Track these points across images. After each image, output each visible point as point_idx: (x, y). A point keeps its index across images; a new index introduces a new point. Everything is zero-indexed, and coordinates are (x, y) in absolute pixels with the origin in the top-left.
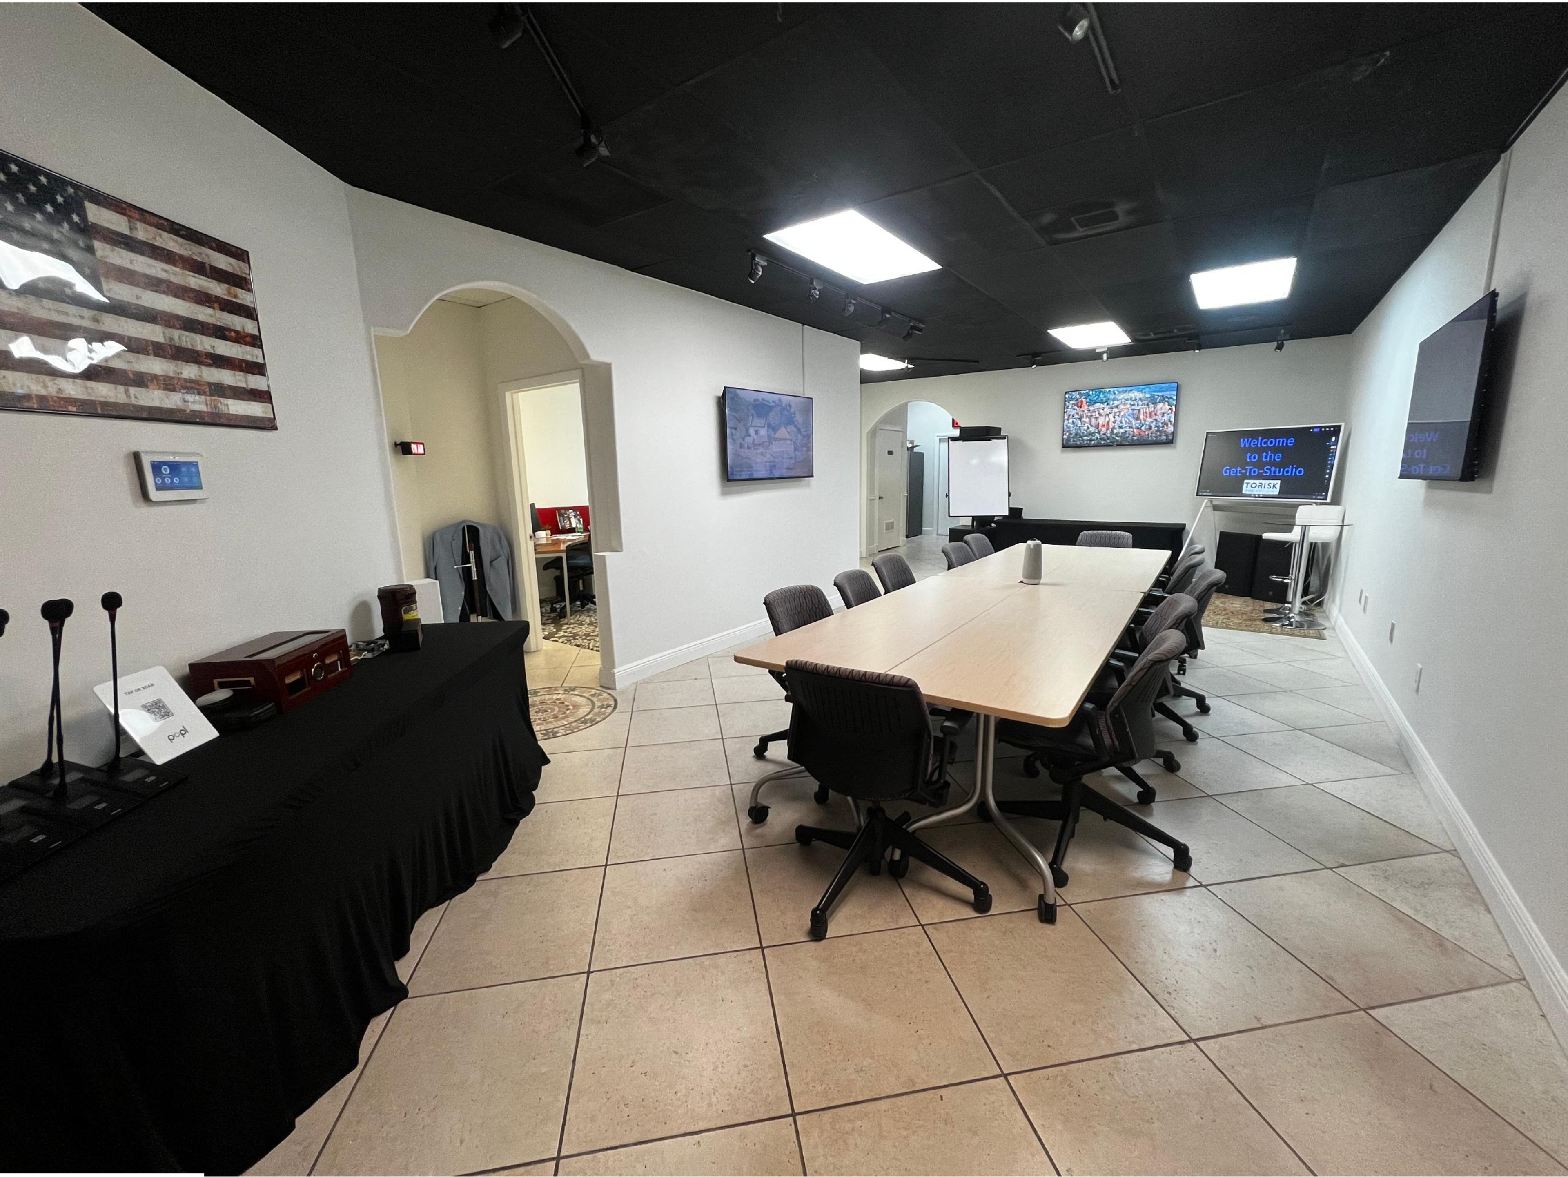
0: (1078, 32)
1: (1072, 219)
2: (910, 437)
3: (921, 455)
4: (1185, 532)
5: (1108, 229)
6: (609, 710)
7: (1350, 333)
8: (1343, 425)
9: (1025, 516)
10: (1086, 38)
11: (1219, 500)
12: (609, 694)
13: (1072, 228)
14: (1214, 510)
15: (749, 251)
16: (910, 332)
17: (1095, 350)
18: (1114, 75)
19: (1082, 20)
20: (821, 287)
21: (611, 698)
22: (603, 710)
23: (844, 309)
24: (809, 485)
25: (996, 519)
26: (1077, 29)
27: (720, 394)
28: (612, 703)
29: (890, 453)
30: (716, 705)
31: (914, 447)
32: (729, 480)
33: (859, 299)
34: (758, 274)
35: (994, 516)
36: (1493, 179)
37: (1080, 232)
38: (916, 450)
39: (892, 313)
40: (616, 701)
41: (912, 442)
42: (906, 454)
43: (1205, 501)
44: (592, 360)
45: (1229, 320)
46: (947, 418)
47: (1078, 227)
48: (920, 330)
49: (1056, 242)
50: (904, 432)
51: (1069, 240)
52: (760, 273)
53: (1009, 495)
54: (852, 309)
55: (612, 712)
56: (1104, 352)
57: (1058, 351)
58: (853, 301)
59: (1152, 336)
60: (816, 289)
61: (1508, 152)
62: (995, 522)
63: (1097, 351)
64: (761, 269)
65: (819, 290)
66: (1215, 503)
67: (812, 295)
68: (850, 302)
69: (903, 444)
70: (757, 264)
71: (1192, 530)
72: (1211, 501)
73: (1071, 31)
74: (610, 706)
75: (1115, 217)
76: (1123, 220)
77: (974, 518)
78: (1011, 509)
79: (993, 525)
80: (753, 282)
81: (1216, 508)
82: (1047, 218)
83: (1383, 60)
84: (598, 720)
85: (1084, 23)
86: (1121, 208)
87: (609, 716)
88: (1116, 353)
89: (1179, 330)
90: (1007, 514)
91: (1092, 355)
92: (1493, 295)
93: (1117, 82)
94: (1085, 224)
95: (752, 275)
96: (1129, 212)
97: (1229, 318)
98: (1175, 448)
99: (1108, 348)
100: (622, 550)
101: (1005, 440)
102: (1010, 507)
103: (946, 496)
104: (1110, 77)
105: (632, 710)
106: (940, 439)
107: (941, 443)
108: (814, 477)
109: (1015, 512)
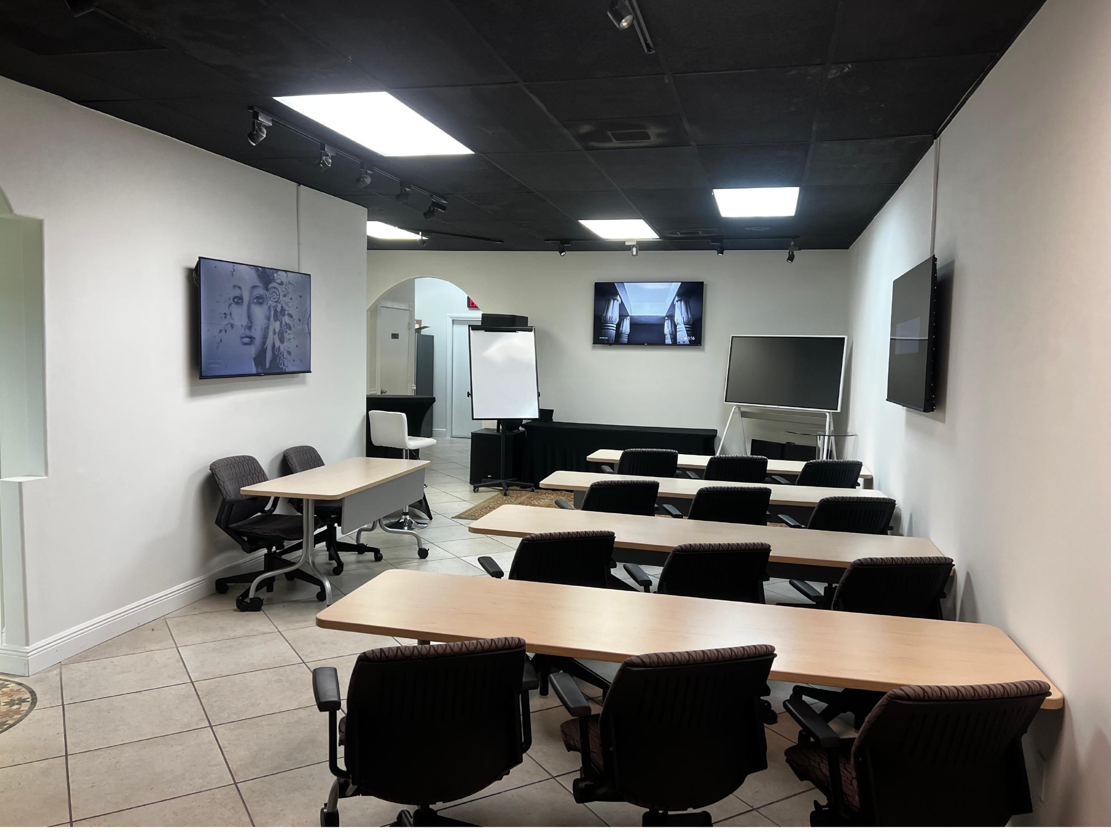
0: (624, 24)
1: (608, 132)
2: (417, 318)
3: (431, 338)
4: (717, 439)
5: (640, 145)
6: (25, 707)
7: (847, 248)
8: (846, 337)
9: (556, 418)
10: (631, 26)
11: (746, 407)
12: (20, 684)
13: (608, 140)
14: (742, 416)
15: (251, 108)
16: (432, 209)
17: (624, 242)
18: (649, 41)
19: (628, 15)
20: (334, 154)
21: (23, 689)
22: (15, 707)
23: (358, 180)
24: (304, 382)
25: (524, 422)
26: (623, 21)
27: (193, 265)
28: (28, 695)
29: (395, 336)
30: (192, 682)
31: (420, 329)
32: (202, 377)
33: (377, 170)
34: (262, 136)
35: (522, 419)
36: (929, 156)
37: (615, 143)
38: (424, 332)
39: (413, 187)
40: (33, 693)
41: (419, 322)
42: (414, 336)
43: (733, 406)
44: (16, 215)
45: (747, 229)
46: (462, 297)
47: (613, 139)
48: (443, 208)
49: (593, 149)
50: (411, 311)
51: (604, 149)
52: (265, 136)
53: (539, 395)
54: (368, 180)
55: (31, 709)
56: (633, 246)
57: (589, 240)
58: (369, 172)
59: (679, 235)
60: (327, 155)
61: (938, 139)
62: (523, 426)
63: (627, 244)
64: (265, 131)
65: (332, 158)
66: (742, 409)
67: (324, 164)
68: (366, 173)
69: (410, 325)
70: (260, 124)
71: (723, 436)
72: (739, 408)
73: (620, 21)
74: (24, 701)
75: (647, 137)
76: (653, 140)
77: (500, 421)
78: (541, 411)
79: (521, 428)
80: (254, 145)
81: (744, 415)
82: (585, 129)
83: (847, 69)
84: (11, 722)
85: (629, 18)
86: (652, 131)
87: (26, 715)
88: (644, 246)
90: (536, 416)
91: (620, 247)
92: (934, 259)
93: (652, 46)
94: (618, 138)
95: (252, 136)
96: (659, 135)
97: (747, 227)
98: (703, 350)
99: (637, 242)
100: (46, 474)
101: (533, 332)
102: (540, 408)
103: (469, 395)
104: (645, 40)
105: (63, 702)
106: (453, 320)
107: (454, 326)
108: (311, 372)
109: (546, 414)
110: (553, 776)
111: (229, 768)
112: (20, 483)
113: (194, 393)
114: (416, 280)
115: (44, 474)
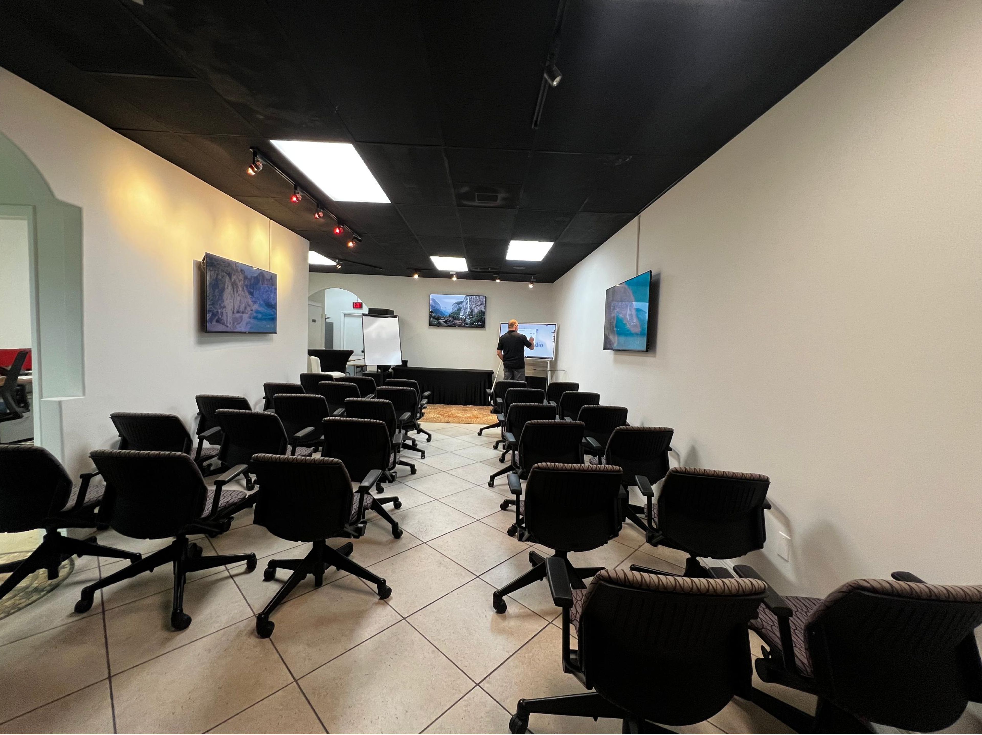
0: (555, 83)
1: (476, 194)
2: (325, 312)
3: (332, 324)
5: (491, 205)
7: (552, 282)
9: (409, 365)
13: (473, 200)
18: (539, 118)
20: (302, 194)
24: (272, 339)
25: (393, 367)
27: (202, 259)
29: (314, 321)
32: (207, 331)
33: (325, 210)
34: (259, 169)
35: (392, 365)
37: (476, 203)
38: (328, 320)
39: (345, 225)
41: (326, 314)
42: (324, 322)
47: (477, 200)
49: (461, 205)
50: (323, 308)
51: (468, 206)
53: (401, 352)
56: (454, 274)
57: (432, 270)
58: (322, 210)
59: (479, 270)
60: (299, 194)
62: (392, 369)
63: (451, 273)
65: (301, 196)
68: (320, 211)
69: (322, 315)
70: (258, 161)
75: (496, 199)
76: (499, 202)
78: (403, 361)
79: (390, 370)
82: (465, 189)
83: (628, 160)
86: (500, 196)
88: (460, 275)
89: (492, 269)
90: (401, 364)
91: (447, 275)
92: (651, 272)
93: (538, 123)
94: (480, 198)
96: (503, 199)
97: (515, 267)
98: (485, 330)
99: (456, 272)
100: (84, 394)
101: (397, 318)
102: (403, 360)
103: (362, 352)
104: (537, 119)
105: (99, 563)
106: (344, 315)
107: (345, 318)
108: (276, 333)
109: (405, 363)
110: (477, 576)
111: (247, 602)
112: (60, 402)
113: (200, 342)
114: (326, 290)
115: (81, 394)
